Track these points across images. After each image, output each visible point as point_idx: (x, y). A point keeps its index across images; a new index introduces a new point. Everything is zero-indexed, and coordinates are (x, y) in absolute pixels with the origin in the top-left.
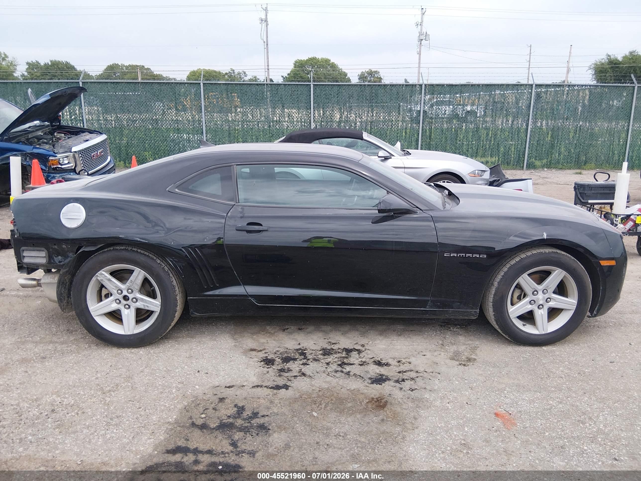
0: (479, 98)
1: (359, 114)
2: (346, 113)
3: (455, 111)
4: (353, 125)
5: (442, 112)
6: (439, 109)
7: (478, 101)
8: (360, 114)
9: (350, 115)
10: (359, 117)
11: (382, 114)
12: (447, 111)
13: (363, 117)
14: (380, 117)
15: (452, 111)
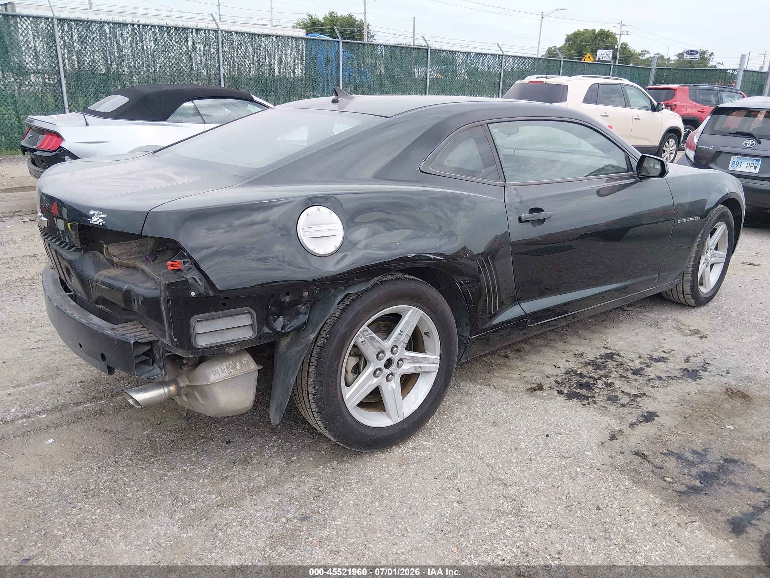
0: (287, 55)
1: (135, 68)
2: (115, 66)
3: (261, 69)
4: (128, 83)
5: (246, 70)
6: (242, 65)
7: (286, 58)
8: (137, 68)
9: (121, 68)
10: (135, 72)
11: (168, 69)
12: (252, 69)
13: (142, 73)
14: (166, 73)
15: (258, 69)
